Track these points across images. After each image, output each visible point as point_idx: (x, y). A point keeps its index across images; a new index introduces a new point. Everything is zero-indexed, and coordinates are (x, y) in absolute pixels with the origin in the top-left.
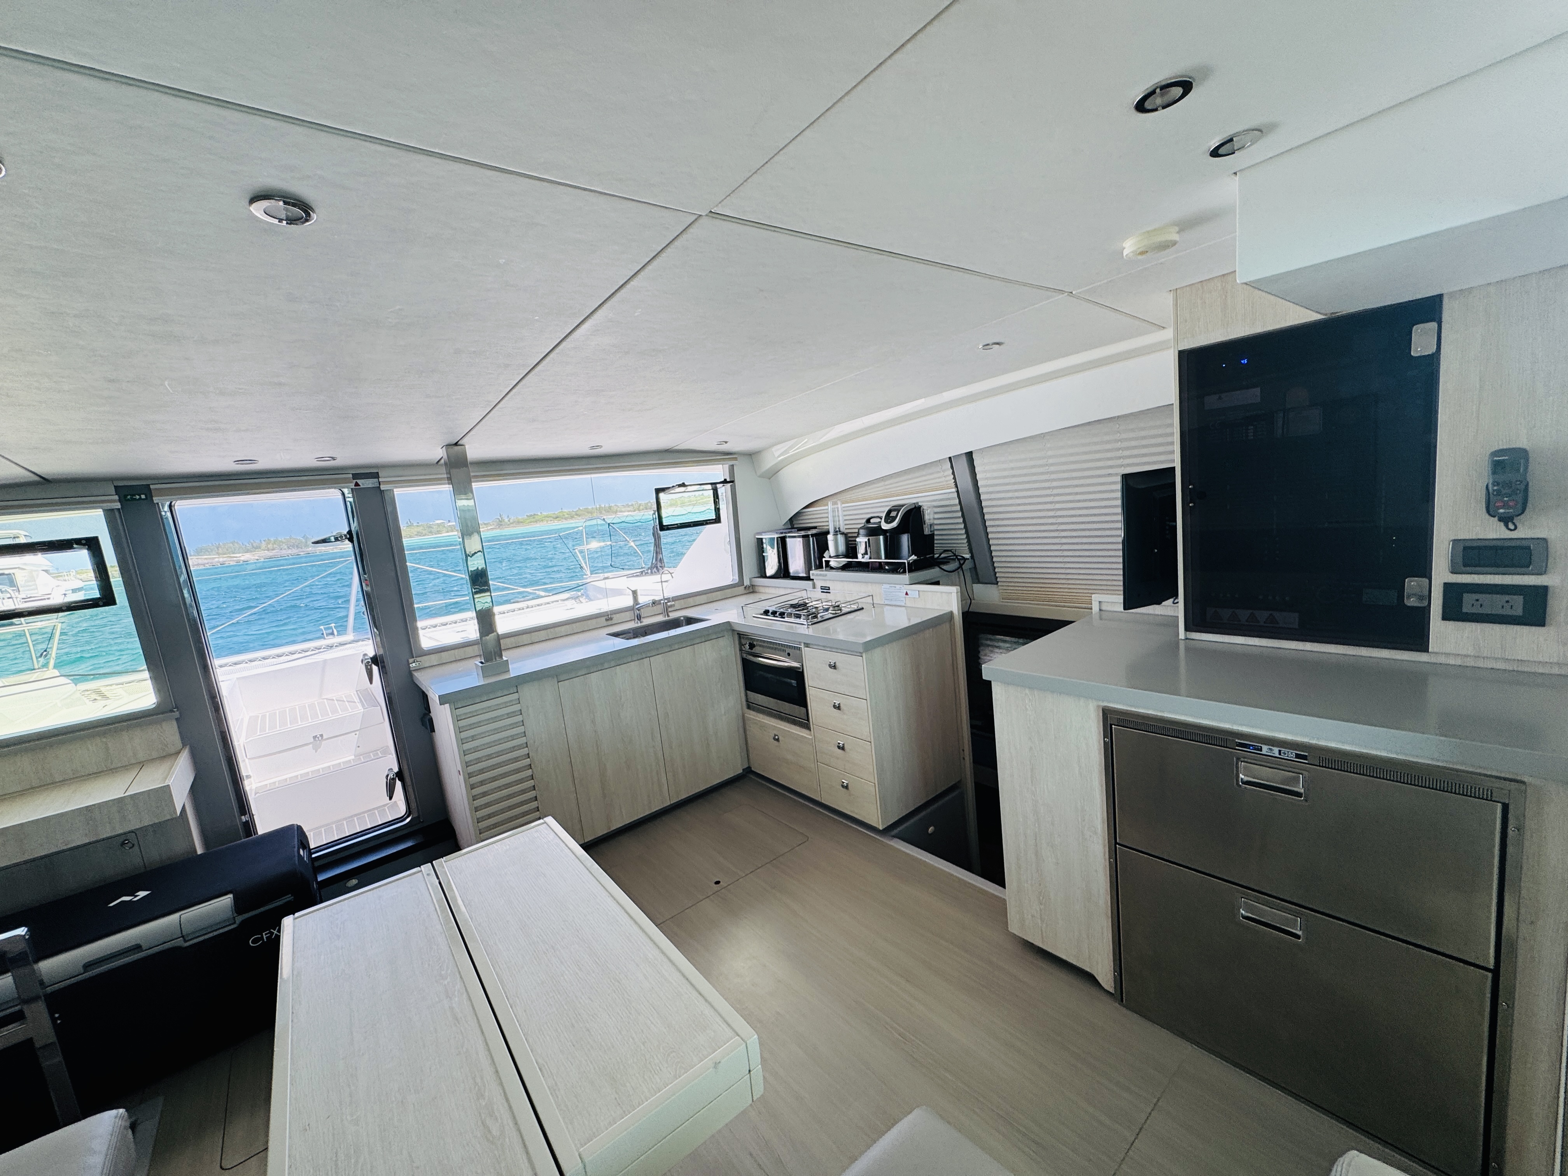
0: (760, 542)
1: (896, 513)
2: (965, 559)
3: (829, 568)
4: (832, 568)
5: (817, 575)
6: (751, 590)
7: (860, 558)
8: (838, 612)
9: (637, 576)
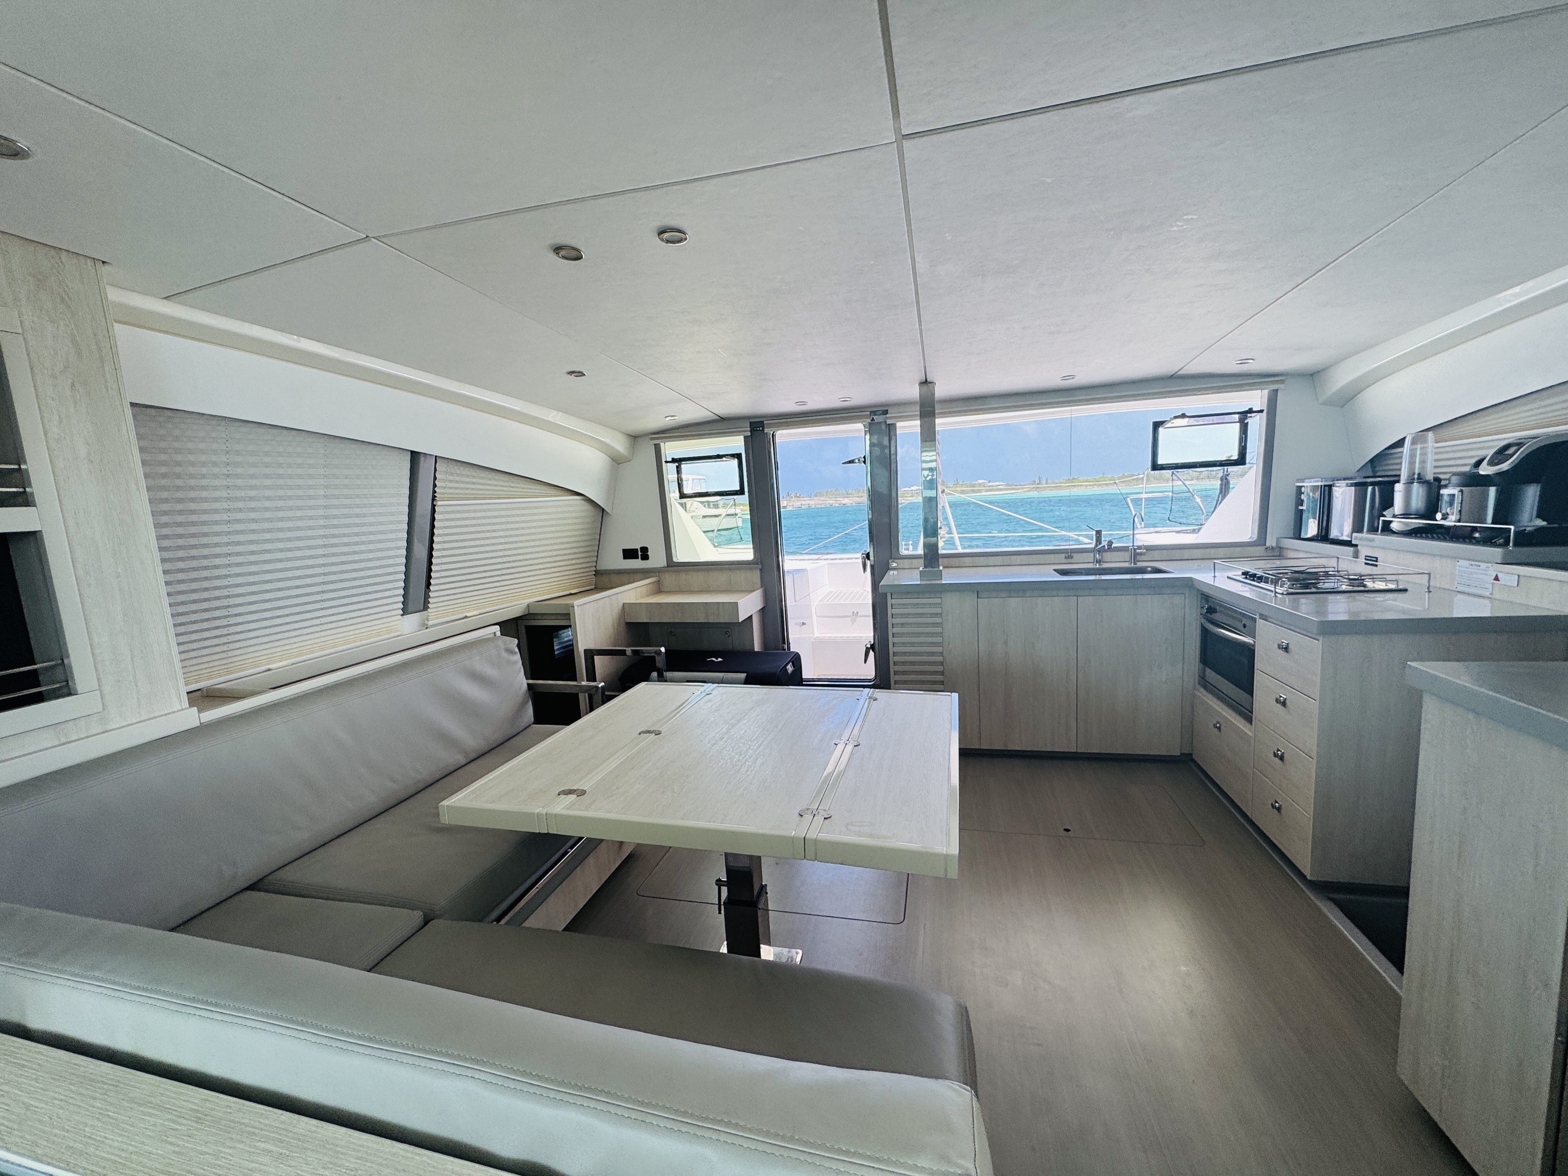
0: (1299, 491)
1: (1515, 449)
3: (1388, 531)
4: (1394, 532)
5: (1361, 539)
6: (1275, 551)
7: (1442, 520)
8: (1357, 587)
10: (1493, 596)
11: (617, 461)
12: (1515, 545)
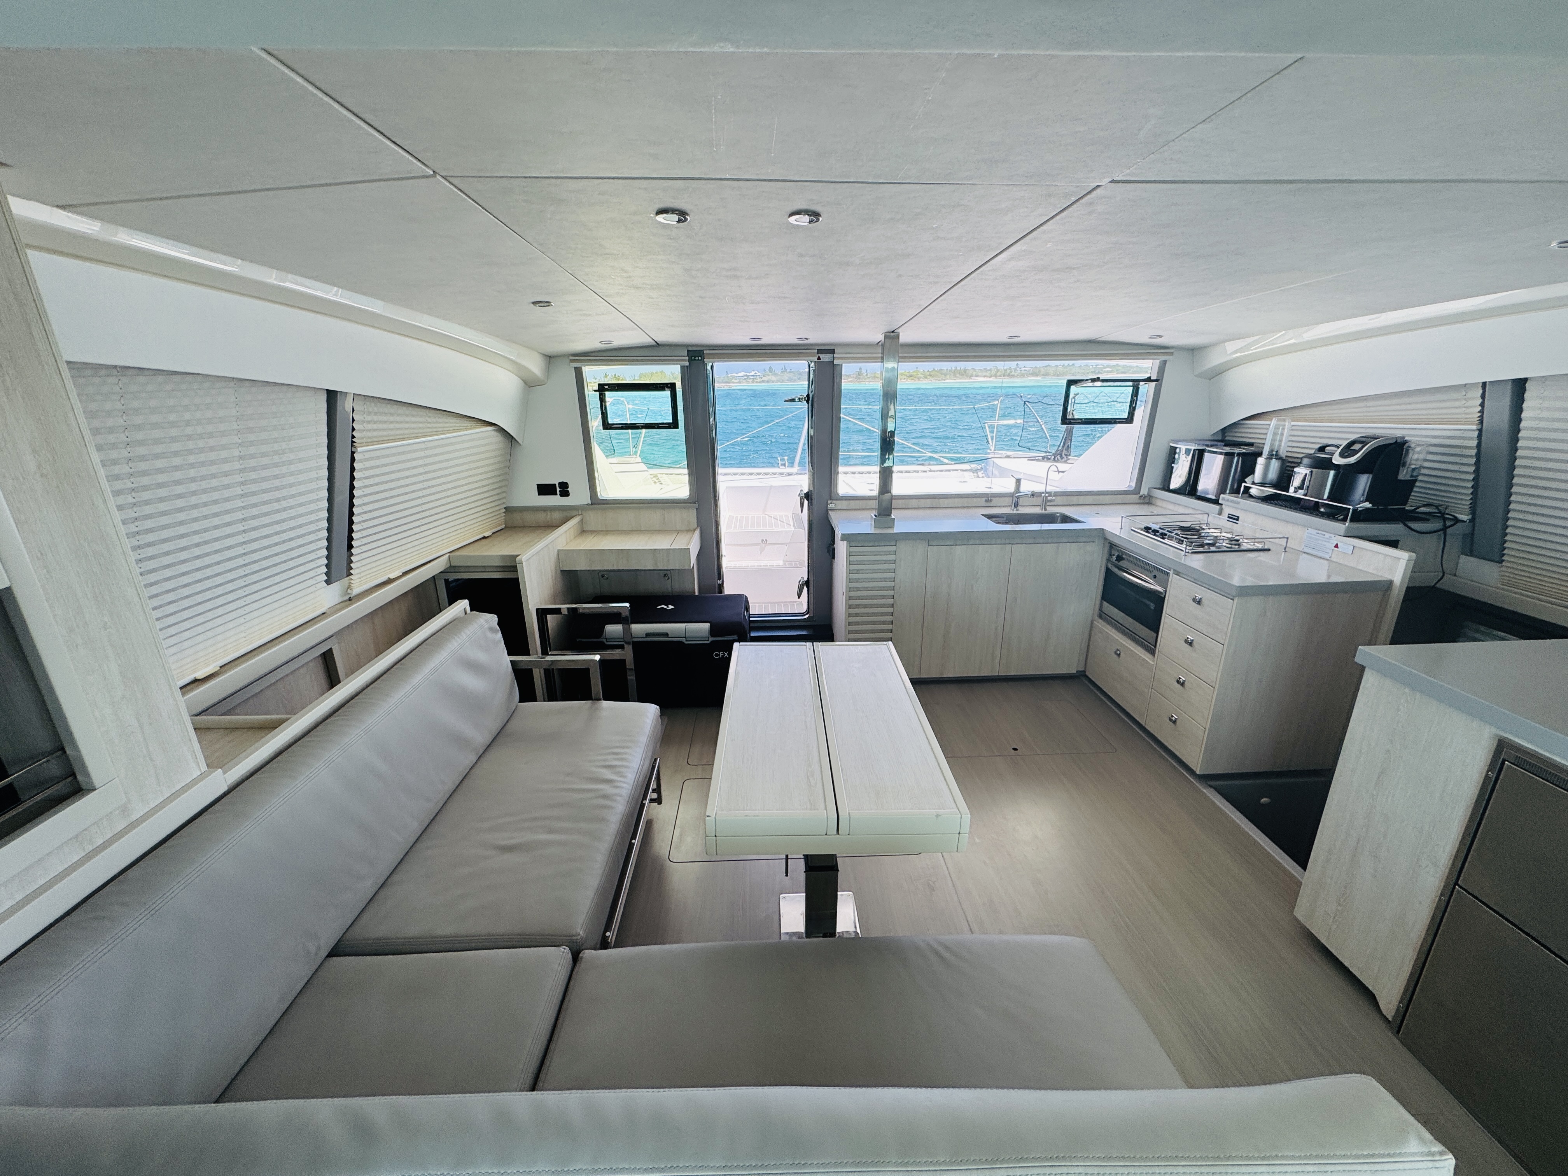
0: (1173, 451)
1: (1360, 445)
2: (1457, 520)
3: (1247, 495)
4: (1251, 496)
5: (1228, 500)
6: (1148, 500)
7: (1291, 492)
8: (1235, 546)
9: (1038, 460)
10: (1332, 559)
11: (529, 384)
12: (1351, 521)
